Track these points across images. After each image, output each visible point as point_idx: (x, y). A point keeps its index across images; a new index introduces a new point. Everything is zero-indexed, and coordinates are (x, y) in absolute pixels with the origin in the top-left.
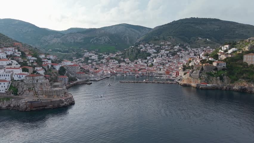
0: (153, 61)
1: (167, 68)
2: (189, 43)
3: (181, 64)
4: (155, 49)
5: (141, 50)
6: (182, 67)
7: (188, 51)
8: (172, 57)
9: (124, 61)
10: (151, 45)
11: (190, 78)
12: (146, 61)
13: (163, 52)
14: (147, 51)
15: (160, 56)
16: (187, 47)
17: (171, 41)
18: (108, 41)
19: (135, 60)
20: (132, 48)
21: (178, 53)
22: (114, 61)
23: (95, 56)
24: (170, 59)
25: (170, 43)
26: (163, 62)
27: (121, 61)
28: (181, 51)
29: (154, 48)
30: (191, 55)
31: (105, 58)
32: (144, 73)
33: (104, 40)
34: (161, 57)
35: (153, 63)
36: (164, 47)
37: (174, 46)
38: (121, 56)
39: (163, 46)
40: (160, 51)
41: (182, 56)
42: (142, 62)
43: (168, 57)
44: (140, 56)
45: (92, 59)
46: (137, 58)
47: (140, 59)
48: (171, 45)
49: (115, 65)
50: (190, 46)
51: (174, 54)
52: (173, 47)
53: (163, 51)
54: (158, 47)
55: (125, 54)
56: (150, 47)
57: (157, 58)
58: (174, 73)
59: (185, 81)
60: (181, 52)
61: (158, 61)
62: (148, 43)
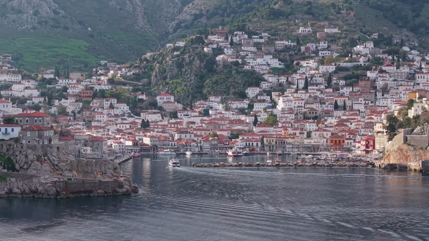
0: (274, 105)
1: (332, 129)
2: (414, 30)
3: (383, 116)
4: (277, 54)
5: (219, 58)
6: (385, 122)
7: (410, 66)
8: (347, 91)
9: (154, 105)
10: (256, 39)
11: (405, 147)
12: (244, 104)
13: (311, 69)
14: (244, 63)
15: (301, 85)
16: (406, 49)
17: (340, 23)
18: (52, 15)
19: (197, 103)
20: (177, 49)
21: (369, 74)
22: (112, 107)
23: (27, 84)
24: (342, 95)
25: (336, 30)
26: (312, 109)
27: (139, 105)
28: (382, 64)
29: (273, 50)
30: (419, 80)
31: (70, 91)
32: (255, 144)
33: (36, 13)
34: (306, 88)
35: (275, 111)
36: (312, 46)
37: (354, 43)
38: (130, 85)
39: (309, 45)
40: (298, 64)
41: (386, 85)
42: (227, 109)
43: (331, 90)
44: (216, 82)
45: (18, 98)
46: (205, 91)
47: (219, 99)
48: (339, 38)
49: (119, 121)
50: (420, 45)
51: (354, 77)
52: (348, 48)
53: (312, 63)
54: (287, 49)
55: (149, 77)
56: (257, 45)
57: (286, 94)
58: (359, 142)
59: (392, 157)
60: (382, 71)
61: (292, 105)
62: (242, 29)
